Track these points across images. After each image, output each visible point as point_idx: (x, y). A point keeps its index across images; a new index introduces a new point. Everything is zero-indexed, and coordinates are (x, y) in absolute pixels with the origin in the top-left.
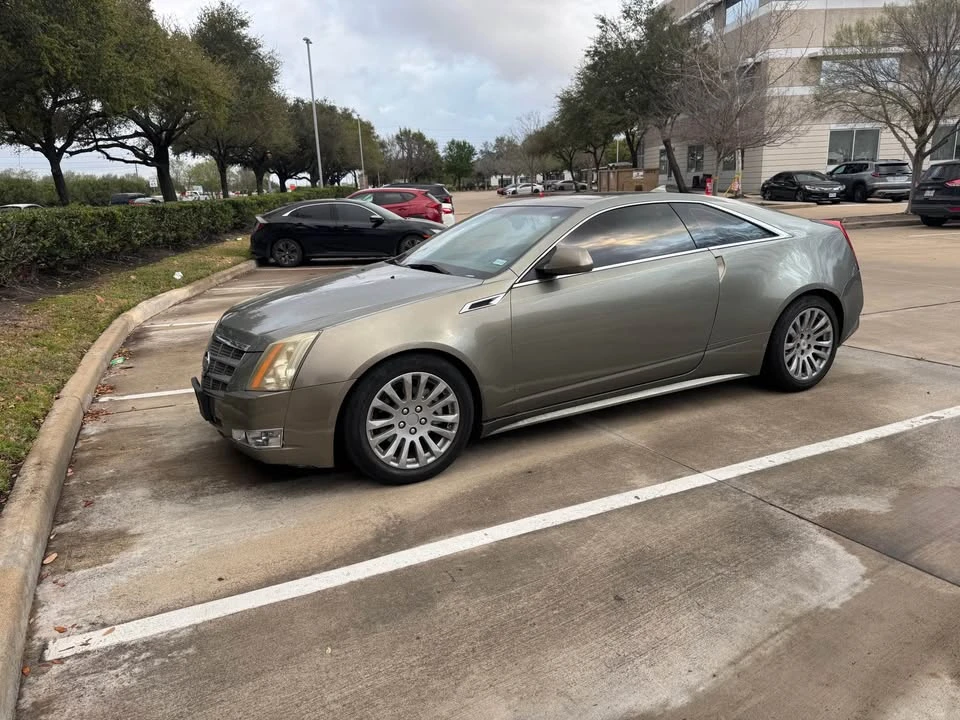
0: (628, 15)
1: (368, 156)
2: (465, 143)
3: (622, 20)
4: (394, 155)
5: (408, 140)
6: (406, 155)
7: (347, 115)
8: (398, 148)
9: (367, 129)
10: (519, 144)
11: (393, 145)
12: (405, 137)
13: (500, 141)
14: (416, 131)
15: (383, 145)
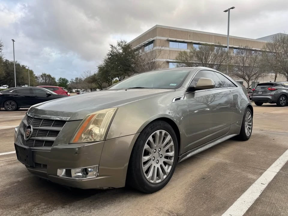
0: (119, 45)
1: (31, 81)
2: (65, 79)
3: (117, 47)
4: (40, 81)
5: (45, 77)
6: (44, 81)
7: (24, 67)
8: (41, 79)
9: (31, 72)
10: (83, 80)
11: (40, 78)
12: (44, 76)
13: (77, 79)
14: (48, 74)
15: (36, 77)
